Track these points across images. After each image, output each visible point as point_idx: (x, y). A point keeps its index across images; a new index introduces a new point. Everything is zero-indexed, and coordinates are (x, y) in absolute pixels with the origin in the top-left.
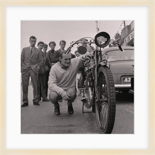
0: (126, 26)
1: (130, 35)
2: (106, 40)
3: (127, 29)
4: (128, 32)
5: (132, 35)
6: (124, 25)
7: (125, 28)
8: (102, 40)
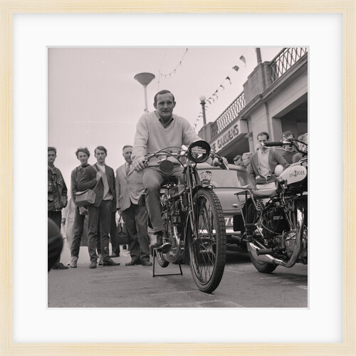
0: (207, 123)
1: (216, 142)
2: (205, 151)
3: (209, 130)
4: (212, 136)
5: (220, 142)
6: (203, 122)
7: (205, 127)
8: (199, 152)
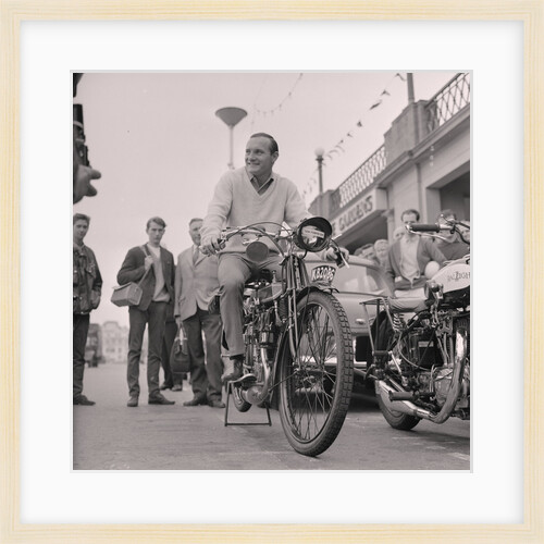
2: (321, 234)
3: (326, 202)
8: (312, 234)
